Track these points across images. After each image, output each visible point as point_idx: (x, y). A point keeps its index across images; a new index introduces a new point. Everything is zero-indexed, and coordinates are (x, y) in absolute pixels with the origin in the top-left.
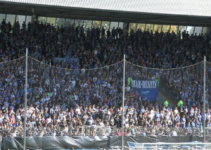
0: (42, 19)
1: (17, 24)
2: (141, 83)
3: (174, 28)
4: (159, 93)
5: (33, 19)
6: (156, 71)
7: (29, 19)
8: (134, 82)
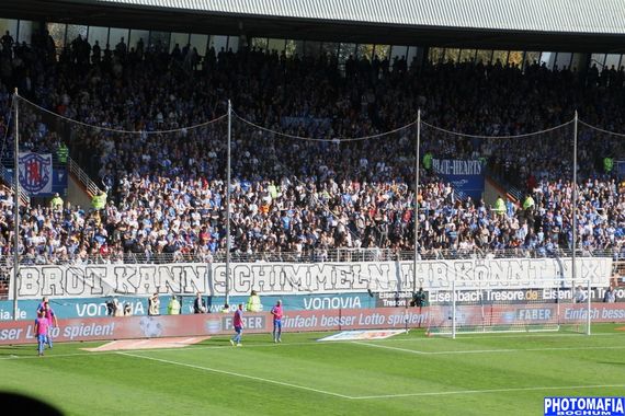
0: (259, 42)
1: (210, 52)
2: (451, 164)
3: (516, 58)
4: (486, 182)
5: (241, 42)
6: (482, 141)
7: (234, 43)
8: (436, 163)
